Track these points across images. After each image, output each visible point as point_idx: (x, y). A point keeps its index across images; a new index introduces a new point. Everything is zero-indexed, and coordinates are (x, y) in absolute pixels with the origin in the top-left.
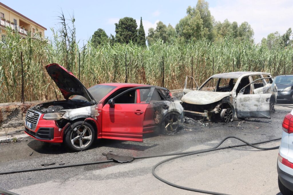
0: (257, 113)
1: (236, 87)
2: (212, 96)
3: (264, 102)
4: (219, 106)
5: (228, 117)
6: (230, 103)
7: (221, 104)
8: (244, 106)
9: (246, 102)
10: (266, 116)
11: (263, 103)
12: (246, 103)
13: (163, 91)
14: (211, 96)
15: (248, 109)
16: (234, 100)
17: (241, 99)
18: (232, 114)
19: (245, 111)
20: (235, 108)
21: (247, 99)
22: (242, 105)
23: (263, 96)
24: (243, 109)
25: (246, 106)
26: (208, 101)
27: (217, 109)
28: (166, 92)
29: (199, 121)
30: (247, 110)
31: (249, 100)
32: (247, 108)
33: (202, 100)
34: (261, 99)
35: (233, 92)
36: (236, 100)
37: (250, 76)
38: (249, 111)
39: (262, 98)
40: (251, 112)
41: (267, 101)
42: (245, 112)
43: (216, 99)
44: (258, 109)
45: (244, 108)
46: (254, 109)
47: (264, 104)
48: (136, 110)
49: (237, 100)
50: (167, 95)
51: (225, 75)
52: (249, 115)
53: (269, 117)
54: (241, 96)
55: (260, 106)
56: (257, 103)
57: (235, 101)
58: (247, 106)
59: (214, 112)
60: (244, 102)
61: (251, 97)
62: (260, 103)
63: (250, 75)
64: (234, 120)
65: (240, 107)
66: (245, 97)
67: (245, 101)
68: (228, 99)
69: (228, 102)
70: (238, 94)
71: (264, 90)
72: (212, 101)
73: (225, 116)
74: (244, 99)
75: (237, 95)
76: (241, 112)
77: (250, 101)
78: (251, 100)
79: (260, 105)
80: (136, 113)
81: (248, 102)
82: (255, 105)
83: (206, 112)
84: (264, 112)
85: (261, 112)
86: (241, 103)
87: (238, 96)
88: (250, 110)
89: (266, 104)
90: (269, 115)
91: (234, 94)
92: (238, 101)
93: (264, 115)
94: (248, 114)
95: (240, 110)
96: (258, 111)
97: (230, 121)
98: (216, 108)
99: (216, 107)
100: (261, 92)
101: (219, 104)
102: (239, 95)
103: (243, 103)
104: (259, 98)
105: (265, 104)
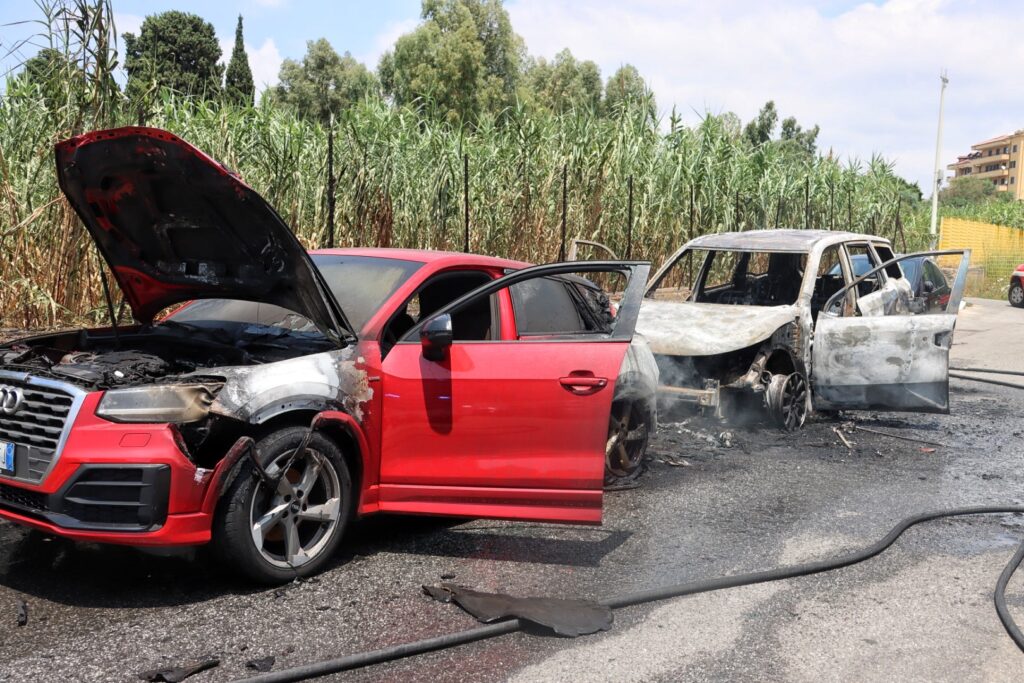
0: (896, 392)
1: (808, 286)
2: (729, 321)
3: (927, 346)
4: (762, 361)
5: (793, 409)
6: (793, 352)
7: (769, 355)
8: (848, 364)
9: (854, 346)
10: (931, 402)
11: (923, 353)
12: (855, 349)
13: (587, 294)
14: (724, 321)
15: (861, 374)
16: (806, 338)
17: (832, 335)
18: (803, 393)
19: (846, 382)
20: (808, 371)
21: (860, 337)
22: (838, 358)
23: (922, 324)
24: (842, 373)
25: (854, 361)
26: (721, 341)
27: (756, 374)
28: (598, 298)
29: (677, 424)
30: (856, 378)
31: (865, 339)
32: (855, 370)
33: (690, 336)
34: (913, 336)
35: (802, 307)
36: (812, 338)
37: (842, 247)
38: (865, 382)
39: (921, 332)
40: (873, 389)
41: (939, 345)
42: (848, 387)
43: (751, 332)
44: (901, 373)
45: (846, 371)
46: (887, 373)
47: (927, 357)
48: (567, 374)
49: (818, 339)
50: (603, 312)
52: (863, 398)
53: (945, 407)
54: (831, 323)
55: (909, 362)
56: (897, 351)
57: (811, 342)
58: (858, 364)
59: (749, 385)
60: (846, 348)
61: (875, 328)
62: (912, 350)
63: (843, 243)
64: (808, 421)
65: (827, 366)
66: (850, 328)
67: (848, 343)
68: (789, 334)
69: (787, 348)
70: (821, 313)
71: (886, 302)
72: (738, 343)
73: (786, 401)
74: (844, 334)
75: (815, 318)
76: (831, 388)
77: (872, 345)
78: (876, 339)
79: (911, 358)
80: (569, 387)
81: (861, 348)
82: (892, 360)
83: (715, 386)
84: (924, 386)
85: (913, 386)
86: (834, 352)
87: (818, 321)
88: (867, 378)
89: (934, 354)
90: (942, 398)
91: (807, 315)
92: (823, 341)
93: (926, 399)
94: (859, 394)
95: (828, 381)
96: (901, 385)
97: (798, 423)
98: (754, 370)
99: (754, 365)
100: (877, 309)
101: (763, 354)
102: (823, 318)
103: (841, 352)
104: (909, 333)
105: (931, 356)
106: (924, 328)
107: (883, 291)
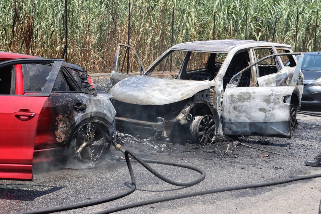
0: (264, 126)
1: (222, 71)
2: (175, 88)
3: (279, 103)
4: (188, 109)
5: (206, 134)
6: (210, 105)
7: (192, 105)
8: (240, 111)
9: (243, 102)
10: (282, 132)
11: (277, 106)
12: (243, 104)
14: (173, 88)
15: (246, 117)
16: (218, 97)
17: (232, 96)
18: (213, 126)
19: (239, 121)
20: (219, 114)
21: (245, 97)
22: (235, 108)
23: (277, 91)
24: (237, 116)
25: (242, 110)
26: (166, 98)
27: (184, 115)
28: (80, 75)
29: (145, 140)
30: (244, 119)
31: (249, 98)
32: (244, 115)
33: (153, 96)
34: (272, 98)
35: (217, 82)
36: (222, 98)
37: (251, 50)
38: (248, 121)
39: (276, 95)
40: (252, 124)
41: (286, 102)
42: (240, 123)
43: (182, 94)
44: (266, 117)
45: (239, 115)
46: (259, 117)
47: (279, 108)
49: (225, 98)
50: (82, 82)
51: (200, 45)
52: (248, 129)
53: (289, 135)
54: (233, 90)
55: (270, 111)
56: (264, 105)
57: (221, 100)
58: (245, 111)
59: (179, 121)
60: (239, 103)
61: (254, 93)
62: (271, 105)
63: (252, 48)
64: (217, 140)
65: (229, 112)
66: (241, 93)
67: (240, 100)
68: (207, 96)
69: (206, 102)
70: (228, 85)
71: (278, 79)
72: (174, 99)
73: (200, 130)
74: (238, 96)
75: (225, 87)
76: (232, 123)
77: (252, 101)
78: (254, 99)
79: (271, 109)
80: (18, 117)
81: (246, 103)
82: (262, 110)
83: (162, 121)
84: (277, 123)
85: (272, 123)
86: (233, 105)
87: (226, 89)
88: (249, 119)
89: (282, 107)
90: (287, 129)
91: (220, 86)
92: (228, 99)
93: (279, 131)
94: (246, 127)
95: (230, 120)
96: (266, 123)
97: (209, 141)
98: (183, 113)
99: (183, 111)
100: (271, 83)
101: (189, 105)
102: (229, 87)
103: (236, 105)
104: (270, 96)
105: (281, 108)
106: (278, 93)
107: (279, 73)
